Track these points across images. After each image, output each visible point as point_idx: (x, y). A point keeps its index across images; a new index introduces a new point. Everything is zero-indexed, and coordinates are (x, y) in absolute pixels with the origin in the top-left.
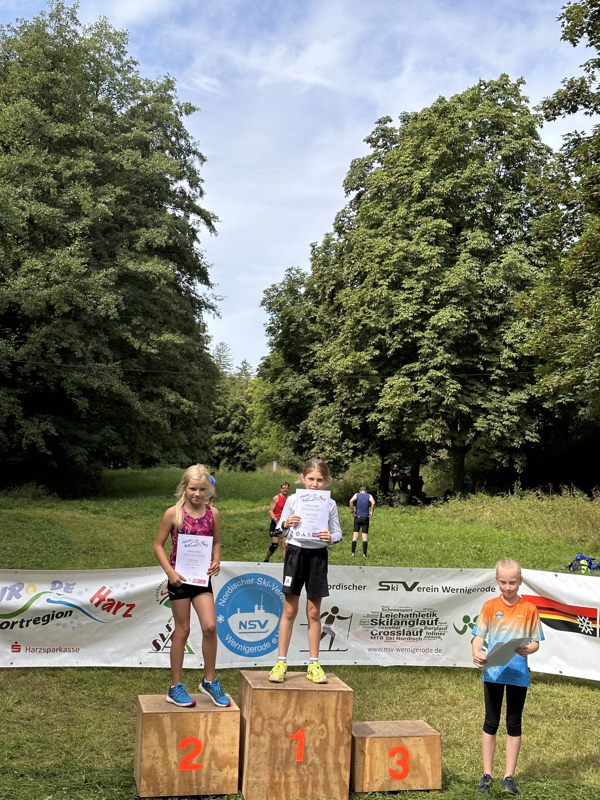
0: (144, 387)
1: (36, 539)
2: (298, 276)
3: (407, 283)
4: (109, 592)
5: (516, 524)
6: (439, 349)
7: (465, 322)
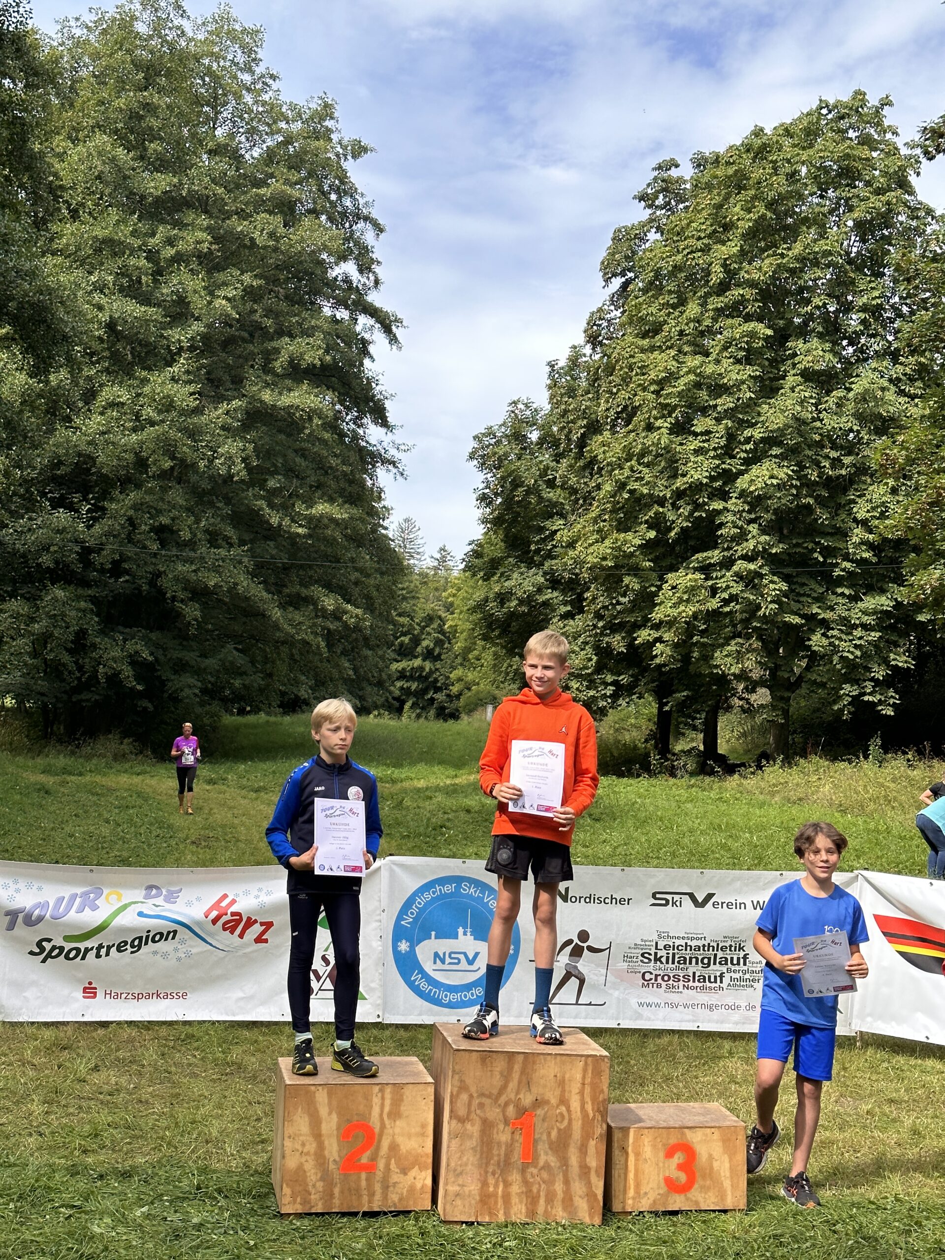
0: (285, 586)
1: (120, 821)
2: (528, 413)
3: (701, 424)
4: (233, 902)
5: (872, 806)
6: (750, 528)
7: (792, 486)
